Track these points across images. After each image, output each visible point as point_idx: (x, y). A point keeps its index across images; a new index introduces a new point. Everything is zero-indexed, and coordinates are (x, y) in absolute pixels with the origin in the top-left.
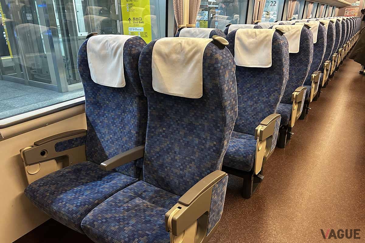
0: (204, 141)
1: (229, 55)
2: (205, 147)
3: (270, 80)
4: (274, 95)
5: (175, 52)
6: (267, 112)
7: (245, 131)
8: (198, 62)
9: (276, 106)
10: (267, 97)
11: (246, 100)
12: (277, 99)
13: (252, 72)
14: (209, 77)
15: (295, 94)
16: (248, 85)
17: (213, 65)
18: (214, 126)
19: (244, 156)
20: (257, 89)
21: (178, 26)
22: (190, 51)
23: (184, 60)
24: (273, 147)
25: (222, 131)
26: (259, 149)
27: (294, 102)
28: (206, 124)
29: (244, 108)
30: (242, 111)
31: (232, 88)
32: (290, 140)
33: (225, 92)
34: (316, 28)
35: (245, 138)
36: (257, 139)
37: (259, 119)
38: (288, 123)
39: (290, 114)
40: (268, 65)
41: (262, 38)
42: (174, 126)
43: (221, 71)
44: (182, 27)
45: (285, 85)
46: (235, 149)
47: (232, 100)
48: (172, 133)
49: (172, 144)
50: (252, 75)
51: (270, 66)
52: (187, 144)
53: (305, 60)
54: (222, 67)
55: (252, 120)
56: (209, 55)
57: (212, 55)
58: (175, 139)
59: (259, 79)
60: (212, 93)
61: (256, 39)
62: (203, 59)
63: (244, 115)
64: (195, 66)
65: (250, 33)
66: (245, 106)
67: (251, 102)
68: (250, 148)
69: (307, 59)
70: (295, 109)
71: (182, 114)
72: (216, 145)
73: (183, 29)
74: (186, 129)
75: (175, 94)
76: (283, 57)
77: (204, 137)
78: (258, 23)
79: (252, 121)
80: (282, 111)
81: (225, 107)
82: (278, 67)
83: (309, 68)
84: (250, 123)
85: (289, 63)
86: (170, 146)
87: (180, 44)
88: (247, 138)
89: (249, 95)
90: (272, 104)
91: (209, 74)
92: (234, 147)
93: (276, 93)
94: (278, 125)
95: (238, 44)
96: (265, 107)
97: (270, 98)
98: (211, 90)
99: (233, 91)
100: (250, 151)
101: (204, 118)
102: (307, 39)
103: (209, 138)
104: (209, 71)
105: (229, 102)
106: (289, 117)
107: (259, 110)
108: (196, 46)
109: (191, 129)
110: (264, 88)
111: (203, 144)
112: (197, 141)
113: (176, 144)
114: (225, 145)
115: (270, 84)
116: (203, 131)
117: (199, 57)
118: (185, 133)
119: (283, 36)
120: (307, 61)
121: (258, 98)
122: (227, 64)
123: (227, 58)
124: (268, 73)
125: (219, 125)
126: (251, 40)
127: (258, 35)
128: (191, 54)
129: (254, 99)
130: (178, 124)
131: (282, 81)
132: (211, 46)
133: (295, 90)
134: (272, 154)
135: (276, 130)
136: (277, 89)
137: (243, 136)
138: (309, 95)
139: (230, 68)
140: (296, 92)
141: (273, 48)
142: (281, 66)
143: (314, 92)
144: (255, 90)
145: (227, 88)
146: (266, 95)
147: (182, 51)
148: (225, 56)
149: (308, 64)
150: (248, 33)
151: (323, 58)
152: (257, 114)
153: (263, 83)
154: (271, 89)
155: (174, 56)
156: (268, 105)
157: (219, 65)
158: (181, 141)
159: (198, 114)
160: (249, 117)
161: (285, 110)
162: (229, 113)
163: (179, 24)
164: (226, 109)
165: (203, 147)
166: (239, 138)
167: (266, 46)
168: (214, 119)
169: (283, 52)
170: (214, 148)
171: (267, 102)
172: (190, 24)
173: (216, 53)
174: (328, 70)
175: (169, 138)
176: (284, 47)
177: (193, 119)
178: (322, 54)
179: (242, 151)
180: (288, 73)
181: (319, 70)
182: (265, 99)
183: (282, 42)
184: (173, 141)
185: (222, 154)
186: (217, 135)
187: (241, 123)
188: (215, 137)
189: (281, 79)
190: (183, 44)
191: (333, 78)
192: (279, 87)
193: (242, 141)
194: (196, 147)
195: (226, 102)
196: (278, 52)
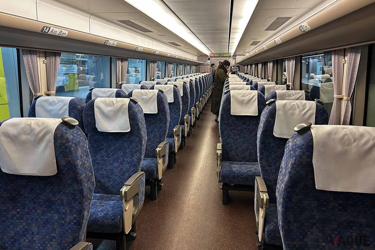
0: (64, 216)
1: (80, 133)
2: (66, 222)
3: (131, 142)
4: (136, 156)
5: (25, 134)
6: (132, 171)
7: (115, 192)
8: (49, 142)
9: (140, 164)
10: (130, 158)
11: (112, 162)
12: (139, 159)
13: (114, 136)
14: (61, 155)
15: (158, 149)
16: (113, 148)
17: (63, 144)
18: (72, 199)
19: (112, 219)
20: (121, 151)
21: (34, 94)
22: (39, 132)
23: (35, 141)
24: (141, 203)
25: (81, 203)
26: (126, 209)
27: (158, 157)
28: (65, 198)
29: (111, 170)
30: (109, 173)
31: (86, 162)
32: (162, 191)
33: (79, 167)
34: (171, 89)
35: (114, 199)
36: (122, 200)
37: (126, 179)
38: (155, 176)
39: (156, 168)
40: (127, 130)
41: (119, 106)
42: (30, 205)
43: (72, 149)
44: (38, 96)
45: (145, 146)
46: (103, 214)
47: (88, 172)
48: (28, 213)
49: (29, 224)
50: (114, 139)
51: (129, 130)
52: (47, 222)
53: (164, 119)
54: (74, 145)
55: (119, 180)
56: (59, 135)
57: (62, 136)
58: (32, 219)
59: (122, 142)
60: (66, 169)
61: (114, 107)
62: (54, 139)
63: (112, 177)
64: (47, 145)
65: (108, 102)
66: (111, 168)
67: (117, 163)
68: (118, 209)
69: (165, 118)
70: (160, 162)
71: (39, 192)
72: (76, 217)
73: (41, 98)
74: (44, 206)
75: (28, 174)
76: (139, 122)
77: (64, 211)
78: (123, 85)
79: (119, 182)
80: (149, 166)
81: (81, 180)
82: (137, 131)
83: (168, 125)
84: (118, 183)
85: (145, 126)
86: (26, 227)
87: (29, 126)
88: (116, 199)
89: (114, 157)
90: (136, 164)
91: (61, 153)
92: (103, 212)
93: (138, 154)
94: (143, 182)
95: (98, 112)
96: (130, 167)
97: (133, 158)
98: (65, 166)
99: (88, 164)
100: (118, 212)
101: (62, 193)
102: (162, 102)
103: (68, 212)
104: (61, 150)
105: (84, 175)
106: (156, 171)
107: (125, 171)
108: (47, 127)
109: (49, 205)
110: (127, 150)
111: (63, 219)
112: (56, 217)
113: (34, 224)
114: (85, 215)
115: (132, 145)
116: (63, 205)
117: (50, 137)
118: (42, 211)
119: (137, 104)
120: (165, 119)
121: (123, 159)
122: (79, 142)
123: (79, 136)
124: (129, 136)
125: (77, 198)
126: (110, 108)
127: (115, 104)
128: (41, 134)
129: (120, 161)
130: (35, 203)
131: (142, 142)
132: (60, 127)
133: (158, 146)
134: (140, 209)
135: (142, 187)
136: (138, 149)
137: (113, 198)
138: (173, 147)
139: (81, 144)
140: (159, 148)
141: (129, 115)
142: (139, 129)
143: (178, 144)
144: (119, 152)
145: (80, 163)
146: (129, 156)
147: (32, 132)
148: (75, 135)
149: (167, 122)
150: (106, 102)
151: (181, 113)
152: (123, 174)
153: (126, 145)
154: (134, 150)
155: (24, 137)
156: (132, 165)
157: (70, 144)
158: (39, 220)
159: (55, 190)
160: (116, 179)
161: (152, 165)
162: (86, 185)
163: (35, 92)
164: (82, 182)
165: (63, 222)
166: (109, 201)
167: (123, 113)
168: (72, 192)
169: (138, 118)
170: (75, 221)
171: (131, 162)
172: (48, 91)
173: (66, 133)
174: (188, 122)
175: (25, 218)
176: (139, 114)
177: (51, 194)
178: (179, 111)
179: (111, 214)
180: (146, 135)
181: (179, 125)
182: (129, 160)
183: (136, 110)
184: (29, 222)
185: (83, 225)
186: (77, 208)
187: (110, 185)
188: (75, 210)
189: (141, 141)
190: (33, 126)
191: (196, 126)
192: (139, 148)
193: (111, 204)
194: (56, 224)
195: (81, 175)
196: (134, 118)
